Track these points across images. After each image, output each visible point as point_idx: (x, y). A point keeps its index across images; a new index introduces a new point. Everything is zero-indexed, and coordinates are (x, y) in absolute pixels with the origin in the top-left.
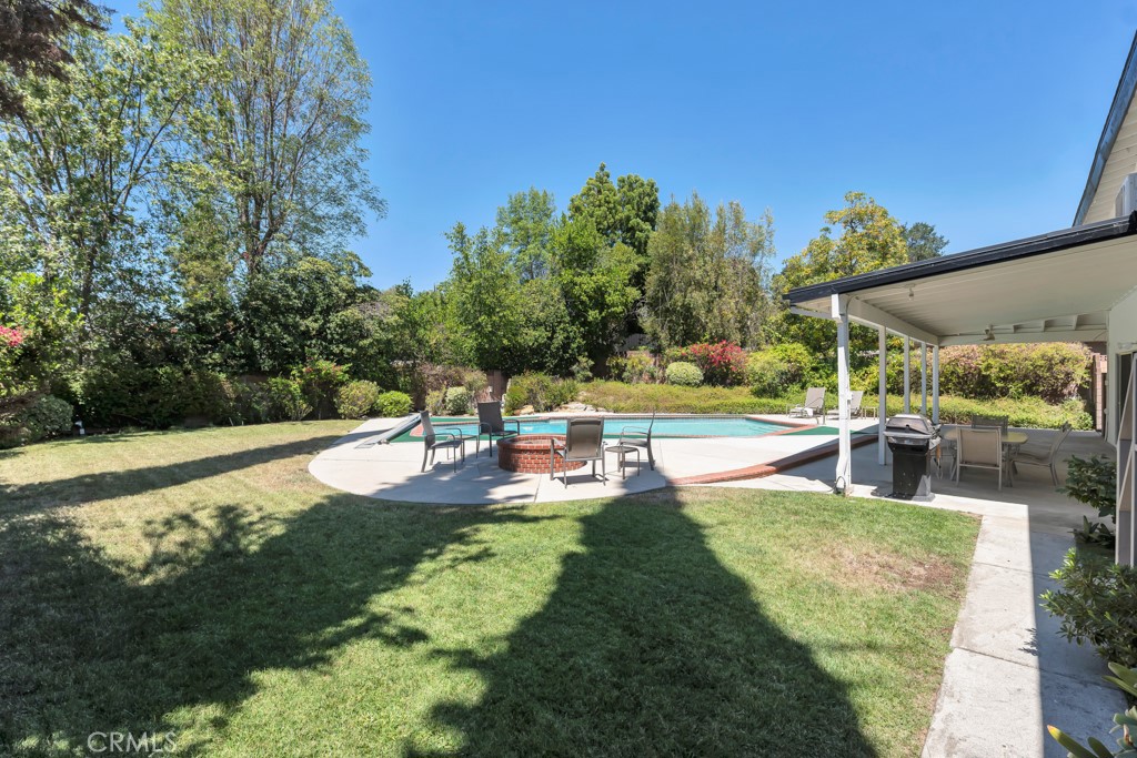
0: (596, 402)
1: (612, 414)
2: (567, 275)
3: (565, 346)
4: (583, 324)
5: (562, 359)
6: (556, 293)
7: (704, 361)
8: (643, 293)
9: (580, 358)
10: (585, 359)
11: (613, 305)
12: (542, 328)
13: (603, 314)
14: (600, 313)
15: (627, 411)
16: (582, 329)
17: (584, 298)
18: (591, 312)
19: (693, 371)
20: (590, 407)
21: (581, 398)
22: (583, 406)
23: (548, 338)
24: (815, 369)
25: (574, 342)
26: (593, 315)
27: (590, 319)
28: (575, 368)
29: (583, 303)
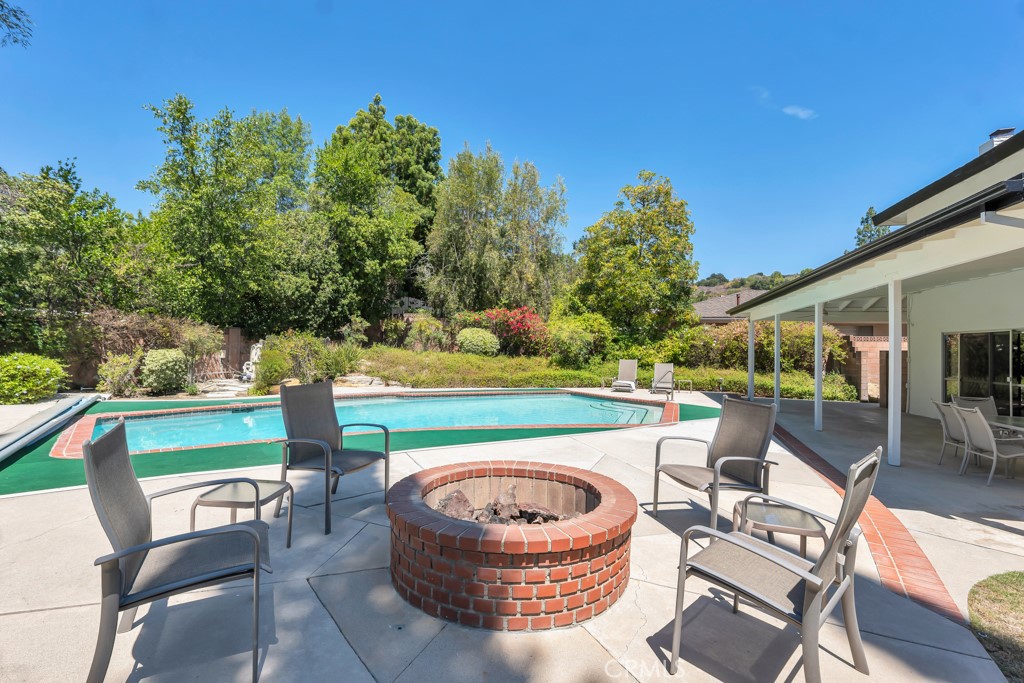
0: (386, 373)
1: (409, 389)
2: (341, 211)
3: (333, 302)
4: (357, 276)
5: (329, 317)
6: (325, 234)
7: (500, 329)
8: (426, 248)
9: (353, 318)
10: (358, 320)
11: (396, 257)
12: (305, 274)
13: (384, 266)
14: (381, 265)
15: (429, 385)
16: (356, 282)
17: (361, 243)
18: (368, 262)
19: (490, 340)
20: (377, 380)
21: (363, 368)
22: (369, 378)
23: (313, 288)
24: (615, 341)
25: (344, 297)
26: (371, 265)
27: (368, 269)
28: (345, 329)
29: (358, 249)
